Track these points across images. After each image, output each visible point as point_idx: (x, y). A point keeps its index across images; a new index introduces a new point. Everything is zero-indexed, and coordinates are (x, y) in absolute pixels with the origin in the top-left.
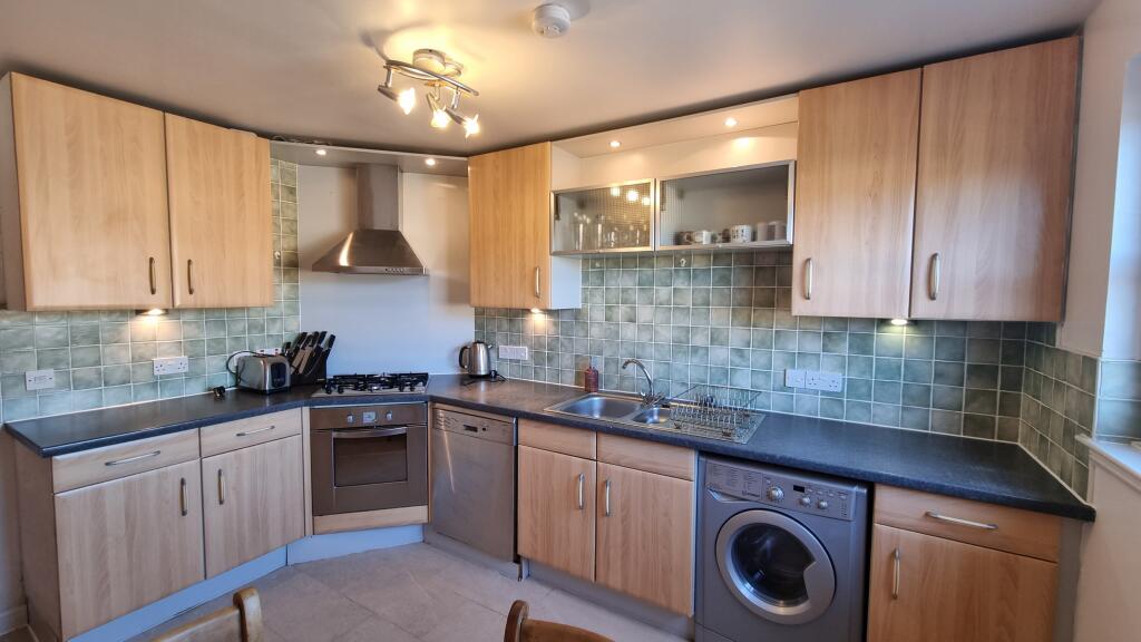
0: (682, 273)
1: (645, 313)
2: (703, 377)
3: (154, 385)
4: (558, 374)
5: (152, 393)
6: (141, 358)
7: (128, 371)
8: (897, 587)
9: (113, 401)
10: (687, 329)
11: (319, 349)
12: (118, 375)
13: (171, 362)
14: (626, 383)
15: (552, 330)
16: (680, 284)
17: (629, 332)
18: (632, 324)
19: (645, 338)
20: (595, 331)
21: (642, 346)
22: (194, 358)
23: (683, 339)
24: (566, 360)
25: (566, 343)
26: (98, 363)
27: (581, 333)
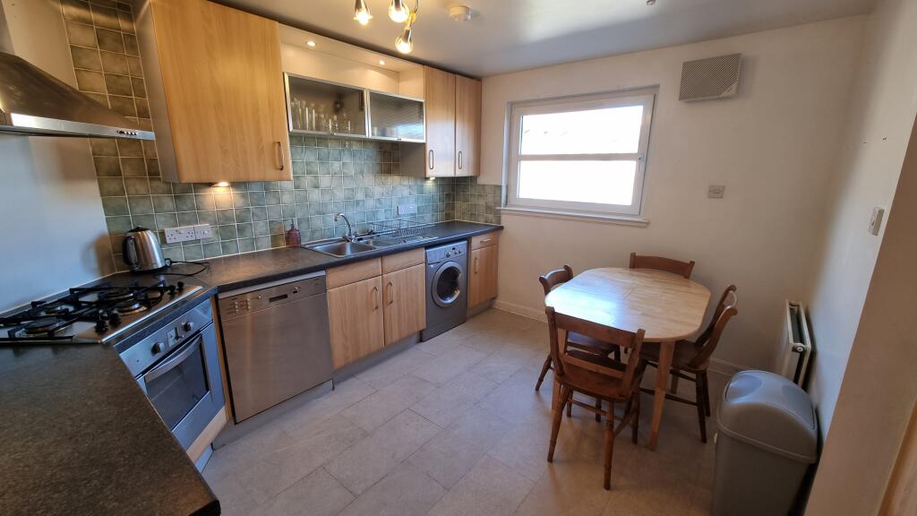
0: (346, 152)
1: (325, 181)
2: (363, 219)
4: (254, 241)
8: (477, 270)
10: (352, 190)
14: (317, 234)
15: (240, 202)
16: (347, 159)
17: (315, 196)
18: (316, 190)
19: (327, 198)
20: (286, 198)
21: (325, 205)
23: (351, 196)
24: (260, 228)
25: (258, 212)
27: (274, 201)
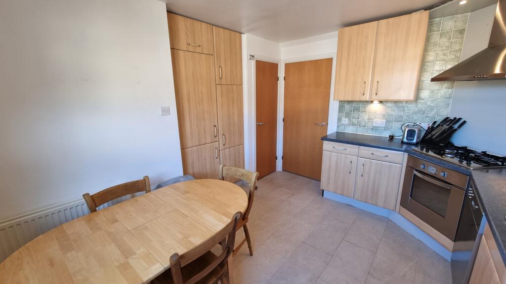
3: (373, 129)
5: (372, 132)
6: (371, 119)
7: (366, 123)
9: (360, 132)
11: (451, 127)
12: (363, 124)
13: (379, 122)
22: (388, 122)
26: (358, 118)
